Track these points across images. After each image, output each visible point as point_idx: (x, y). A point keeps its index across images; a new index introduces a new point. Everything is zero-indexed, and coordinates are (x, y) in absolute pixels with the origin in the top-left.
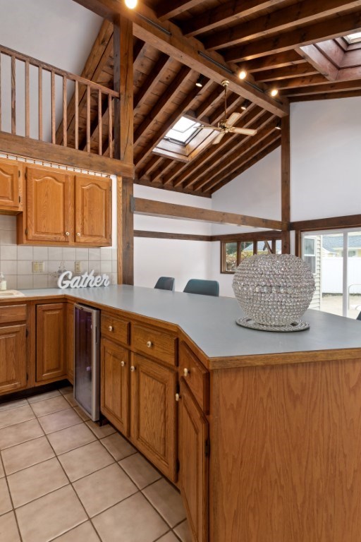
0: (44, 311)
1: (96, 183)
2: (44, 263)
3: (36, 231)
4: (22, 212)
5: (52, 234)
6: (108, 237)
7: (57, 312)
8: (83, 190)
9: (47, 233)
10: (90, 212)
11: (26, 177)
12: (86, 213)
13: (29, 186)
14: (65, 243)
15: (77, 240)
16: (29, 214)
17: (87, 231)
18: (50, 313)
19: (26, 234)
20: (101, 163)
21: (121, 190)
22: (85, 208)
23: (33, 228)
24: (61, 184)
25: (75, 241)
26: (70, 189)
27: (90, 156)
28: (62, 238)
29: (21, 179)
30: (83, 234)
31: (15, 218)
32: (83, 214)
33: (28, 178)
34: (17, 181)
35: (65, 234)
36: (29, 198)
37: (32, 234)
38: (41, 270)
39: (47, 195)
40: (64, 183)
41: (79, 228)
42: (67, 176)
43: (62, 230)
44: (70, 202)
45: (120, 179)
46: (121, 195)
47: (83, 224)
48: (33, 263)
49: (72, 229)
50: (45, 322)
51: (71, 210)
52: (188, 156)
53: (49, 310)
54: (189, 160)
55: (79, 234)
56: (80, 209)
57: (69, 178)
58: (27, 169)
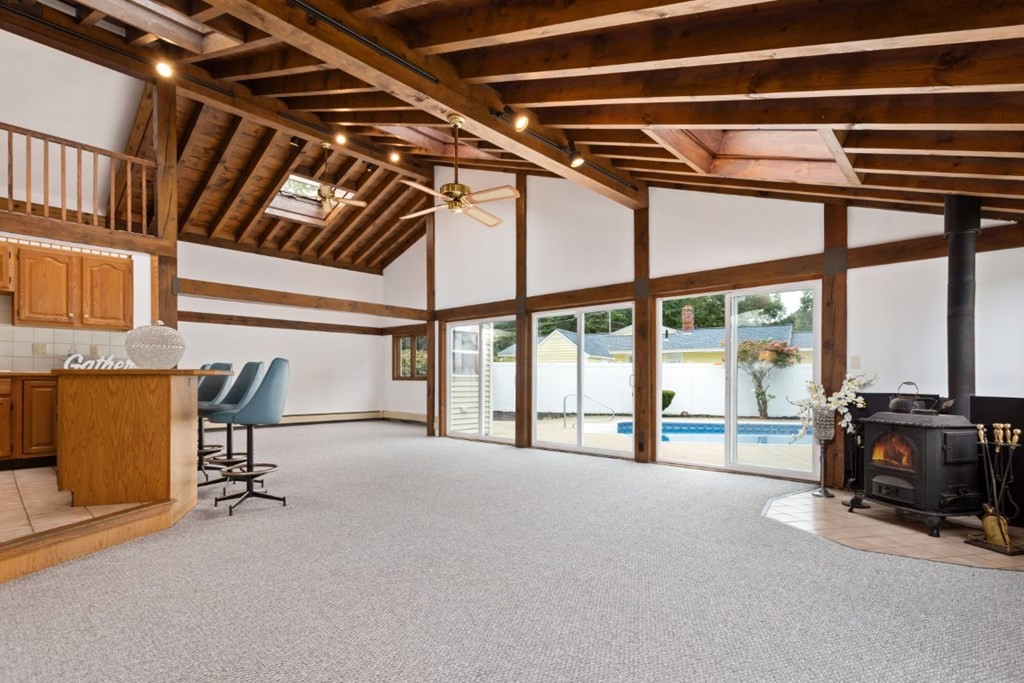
0: (33, 387)
1: (112, 264)
2: (48, 346)
3: (31, 311)
4: (13, 293)
5: (51, 314)
6: (128, 319)
7: (49, 390)
8: (92, 272)
9: (46, 314)
10: (101, 293)
11: (18, 258)
12: (97, 295)
13: (22, 267)
14: (69, 324)
15: (85, 322)
16: (21, 294)
17: (98, 312)
18: (41, 390)
19: (18, 314)
20: (126, 241)
21: (157, 270)
22: (95, 290)
23: (27, 308)
24: (64, 266)
25: (82, 323)
26: (76, 271)
27: (111, 233)
28: (65, 318)
29: (12, 261)
30: (92, 315)
31: (10, 297)
32: (92, 295)
33: (21, 259)
34: (7, 262)
35: (68, 316)
36: (22, 277)
37: (25, 313)
38: (44, 353)
39: (44, 275)
40: (67, 265)
41: (87, 309)
42: (70, 258)
43: (64, 311)
44: (74, 284)
45: (156, 258)
46: (157, 275)
47: (92, 306)
48: (33, 345)
49: (78, 311)
50: (34, 397)
51: (76, 291)
52: (324, 220)
53: (39, 387)
54: (327, 224)
55: (87, 316)
56: (89, 290)
57: (74, 260)
58: (19, 250)
